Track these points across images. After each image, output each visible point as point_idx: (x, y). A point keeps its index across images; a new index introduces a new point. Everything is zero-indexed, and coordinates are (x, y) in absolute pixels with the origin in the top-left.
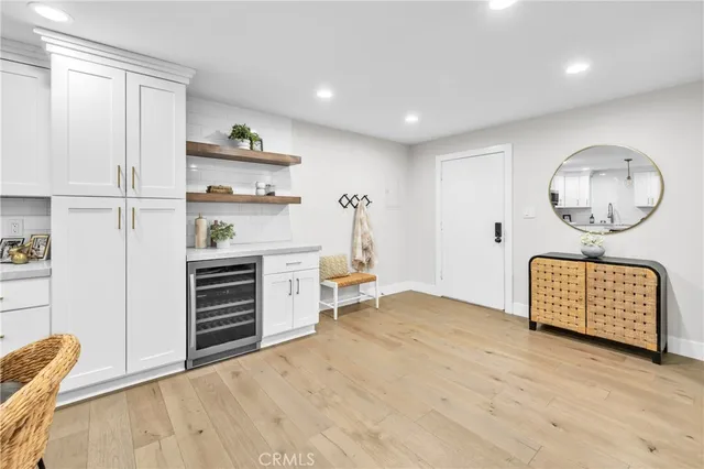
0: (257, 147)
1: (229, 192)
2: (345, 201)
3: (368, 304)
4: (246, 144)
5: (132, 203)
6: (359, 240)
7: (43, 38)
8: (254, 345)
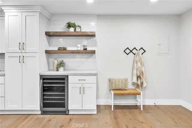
0: (78, 30)
1: (65, 49)
2: (128, 51)
3: (136, 107)
4: (72, 30)
5: (24, 54)
6: (135, 71)
7: (3, 9)
8: (65, 112)
